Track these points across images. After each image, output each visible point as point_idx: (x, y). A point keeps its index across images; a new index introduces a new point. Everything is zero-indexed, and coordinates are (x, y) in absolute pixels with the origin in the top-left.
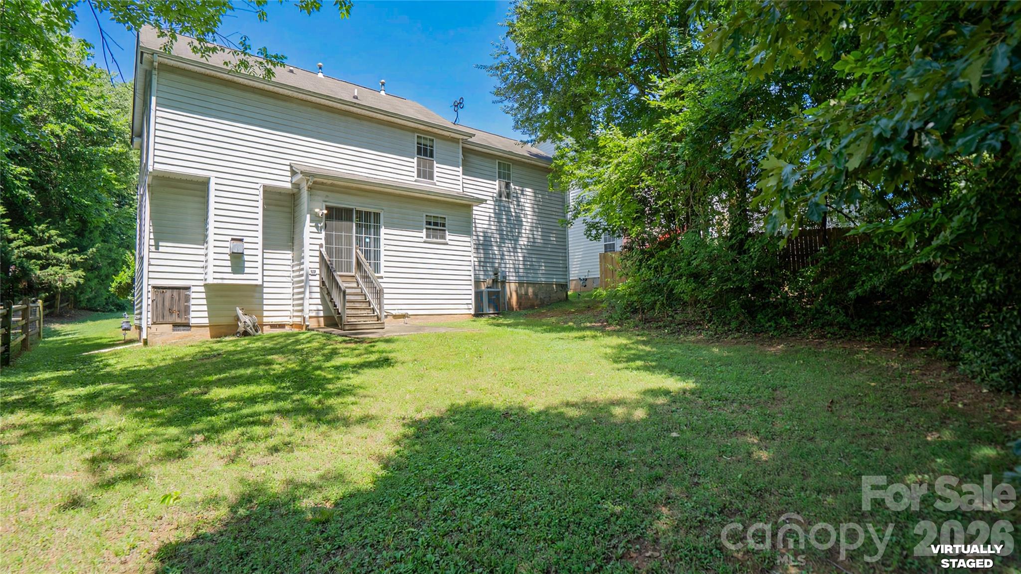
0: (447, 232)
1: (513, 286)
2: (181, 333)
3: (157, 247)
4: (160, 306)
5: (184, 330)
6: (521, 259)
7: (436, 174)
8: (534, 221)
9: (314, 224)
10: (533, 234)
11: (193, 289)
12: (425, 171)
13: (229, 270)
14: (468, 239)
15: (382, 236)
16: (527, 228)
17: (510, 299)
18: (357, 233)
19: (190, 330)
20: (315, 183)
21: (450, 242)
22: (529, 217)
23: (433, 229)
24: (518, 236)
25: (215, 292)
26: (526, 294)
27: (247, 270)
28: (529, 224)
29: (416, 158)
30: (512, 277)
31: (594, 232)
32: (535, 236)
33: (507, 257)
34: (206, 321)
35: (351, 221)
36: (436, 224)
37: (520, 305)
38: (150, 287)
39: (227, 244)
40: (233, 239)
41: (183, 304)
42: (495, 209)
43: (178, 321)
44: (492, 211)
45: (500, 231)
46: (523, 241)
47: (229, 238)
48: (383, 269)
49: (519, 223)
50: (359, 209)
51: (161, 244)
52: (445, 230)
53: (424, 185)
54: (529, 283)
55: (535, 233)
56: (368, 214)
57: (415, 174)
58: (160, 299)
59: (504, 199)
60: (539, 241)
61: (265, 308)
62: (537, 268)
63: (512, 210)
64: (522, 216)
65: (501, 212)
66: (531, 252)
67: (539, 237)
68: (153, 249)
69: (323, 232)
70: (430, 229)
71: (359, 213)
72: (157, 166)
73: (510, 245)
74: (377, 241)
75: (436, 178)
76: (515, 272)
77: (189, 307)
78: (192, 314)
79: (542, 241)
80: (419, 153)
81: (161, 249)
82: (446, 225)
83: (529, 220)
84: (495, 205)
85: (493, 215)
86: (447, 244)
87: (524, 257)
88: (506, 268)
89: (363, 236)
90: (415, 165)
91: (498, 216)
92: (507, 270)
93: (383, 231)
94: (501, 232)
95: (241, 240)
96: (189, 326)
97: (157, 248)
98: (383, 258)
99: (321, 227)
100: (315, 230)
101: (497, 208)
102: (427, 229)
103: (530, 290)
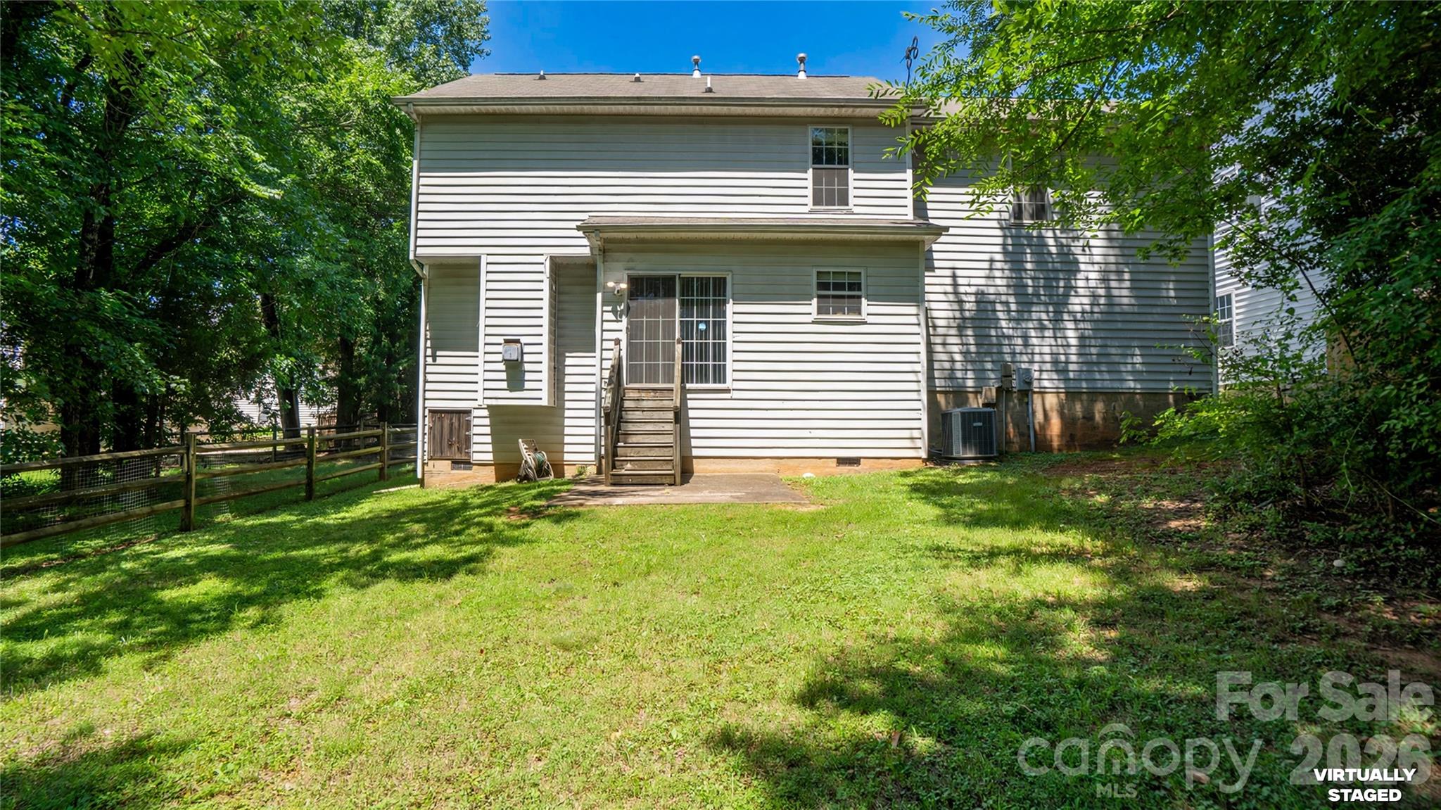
0: (864, 301)
1: (1051, 400)
2: (461, 473)
3: (434, 357)
4: (438, 437)
5: (464, 469)
6: (1073, 342)
7: (852, 192)
8: (1112, 259)
9: (610, 308)
10: (1108, 288)
11: (476, 413)
12: (830, 193)
13: (504, 385)
14: (913, 310)
15: (730, 318)
16: (1092, 276)
17: (1043, 427)
18: (682, 316)
19: (470, 469)
20: (606, 241)
21: (870, 319)
22: (1095, 251)
23: (834, 297)
24: (1067, 296)
25: (499, 415)
26: (1089, 417)
27: (527, 385)
28: (1096, 267)
29: (810, 171)
30: (1047, 381)
31: (1262, 267)
32: (1115, 292)
33: (1035, 341)
34: (490, 457)
35: (674, 296)
36: (838, 286)
37: (1072, 437)
38: (427, 411)
39: (500, 348)
40: (507, 341)
41: (464, 433)
42: (1004, 245)
43: (458, 456)
44: (998, 249)
45: (1018, 288)
46: (1078, 303)
47: (501, 340)
48: (729, 375)
49: (1070, 267)
50: (685, 274)
51: (439, 353)
52: (859, 297)
53: (830, 216)
54: (1094, 395)
55: (1113, 284)
56: (703, 283)
57: (809, 200)
58: (438, 425)
59: (1027, 222)
60: (1125, 301)
61: (567, 439)
62: (1117, 359)
63: (1051, 242)
64: (1079, 251)
65: (1019, 249)
66: (1101, 326)
67: (1125, 292)
68: (430, 360)
69: (624, 319)
70: (827, 297)
71: (687, 283)
72: (420, 251)
73: (1044, 316)
74: (720, 329)
75: (852, 201)
76: (1057, 371)
77: (468, 439)
78: (475, 448)
79: (1133, 301)
80: (817, 159)
81: (439, 360)
82: (863, 287)
83: (1097, 259)
84: (1005, 236)
85: (999, 257)
86: (865, 323)
87: (1081, 338)
88: (1031, 362)
89: (695, 319)
90: (809, 183)
91: (1014, 258)
92: (1036, 367)
93: (730, 307)
94: (1020, 291)
95: (517, 341)
96: (469, 463)
97: (434, 360)
98: (730, 355)
99: (622, 311)
100: (611, 316)
101: (1009, 241)
102: (819, 297)
103: (1099, 407)
